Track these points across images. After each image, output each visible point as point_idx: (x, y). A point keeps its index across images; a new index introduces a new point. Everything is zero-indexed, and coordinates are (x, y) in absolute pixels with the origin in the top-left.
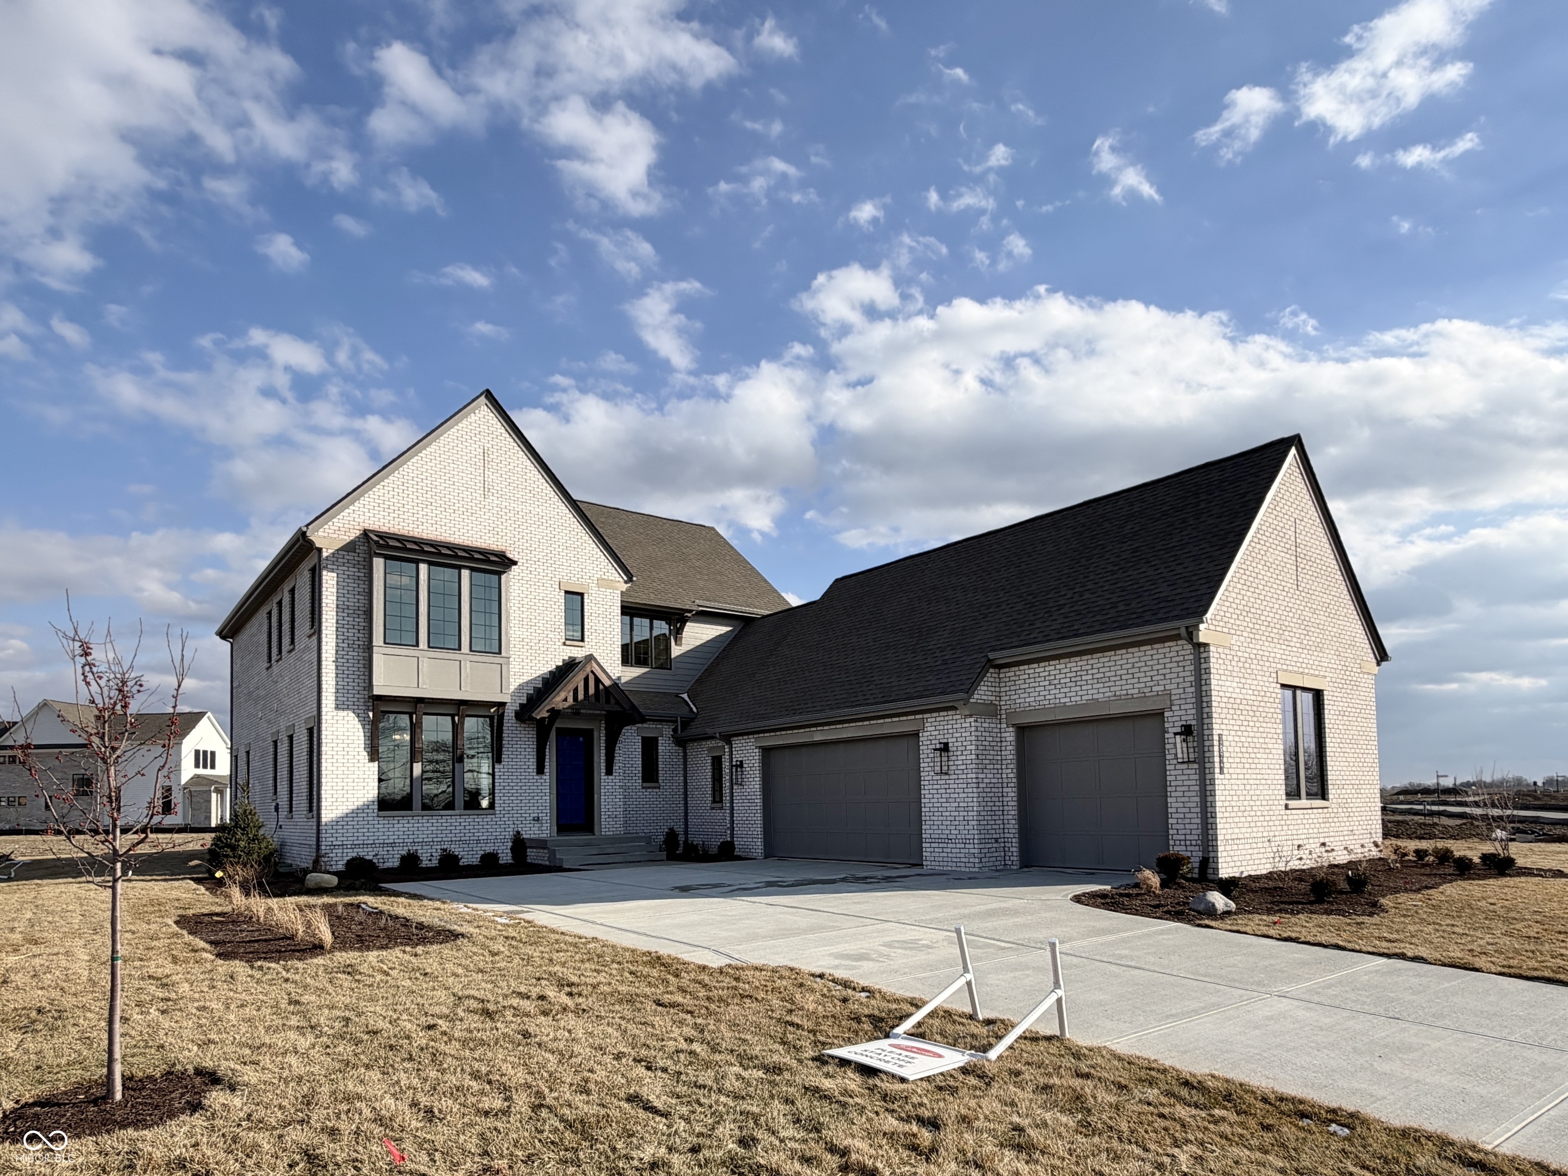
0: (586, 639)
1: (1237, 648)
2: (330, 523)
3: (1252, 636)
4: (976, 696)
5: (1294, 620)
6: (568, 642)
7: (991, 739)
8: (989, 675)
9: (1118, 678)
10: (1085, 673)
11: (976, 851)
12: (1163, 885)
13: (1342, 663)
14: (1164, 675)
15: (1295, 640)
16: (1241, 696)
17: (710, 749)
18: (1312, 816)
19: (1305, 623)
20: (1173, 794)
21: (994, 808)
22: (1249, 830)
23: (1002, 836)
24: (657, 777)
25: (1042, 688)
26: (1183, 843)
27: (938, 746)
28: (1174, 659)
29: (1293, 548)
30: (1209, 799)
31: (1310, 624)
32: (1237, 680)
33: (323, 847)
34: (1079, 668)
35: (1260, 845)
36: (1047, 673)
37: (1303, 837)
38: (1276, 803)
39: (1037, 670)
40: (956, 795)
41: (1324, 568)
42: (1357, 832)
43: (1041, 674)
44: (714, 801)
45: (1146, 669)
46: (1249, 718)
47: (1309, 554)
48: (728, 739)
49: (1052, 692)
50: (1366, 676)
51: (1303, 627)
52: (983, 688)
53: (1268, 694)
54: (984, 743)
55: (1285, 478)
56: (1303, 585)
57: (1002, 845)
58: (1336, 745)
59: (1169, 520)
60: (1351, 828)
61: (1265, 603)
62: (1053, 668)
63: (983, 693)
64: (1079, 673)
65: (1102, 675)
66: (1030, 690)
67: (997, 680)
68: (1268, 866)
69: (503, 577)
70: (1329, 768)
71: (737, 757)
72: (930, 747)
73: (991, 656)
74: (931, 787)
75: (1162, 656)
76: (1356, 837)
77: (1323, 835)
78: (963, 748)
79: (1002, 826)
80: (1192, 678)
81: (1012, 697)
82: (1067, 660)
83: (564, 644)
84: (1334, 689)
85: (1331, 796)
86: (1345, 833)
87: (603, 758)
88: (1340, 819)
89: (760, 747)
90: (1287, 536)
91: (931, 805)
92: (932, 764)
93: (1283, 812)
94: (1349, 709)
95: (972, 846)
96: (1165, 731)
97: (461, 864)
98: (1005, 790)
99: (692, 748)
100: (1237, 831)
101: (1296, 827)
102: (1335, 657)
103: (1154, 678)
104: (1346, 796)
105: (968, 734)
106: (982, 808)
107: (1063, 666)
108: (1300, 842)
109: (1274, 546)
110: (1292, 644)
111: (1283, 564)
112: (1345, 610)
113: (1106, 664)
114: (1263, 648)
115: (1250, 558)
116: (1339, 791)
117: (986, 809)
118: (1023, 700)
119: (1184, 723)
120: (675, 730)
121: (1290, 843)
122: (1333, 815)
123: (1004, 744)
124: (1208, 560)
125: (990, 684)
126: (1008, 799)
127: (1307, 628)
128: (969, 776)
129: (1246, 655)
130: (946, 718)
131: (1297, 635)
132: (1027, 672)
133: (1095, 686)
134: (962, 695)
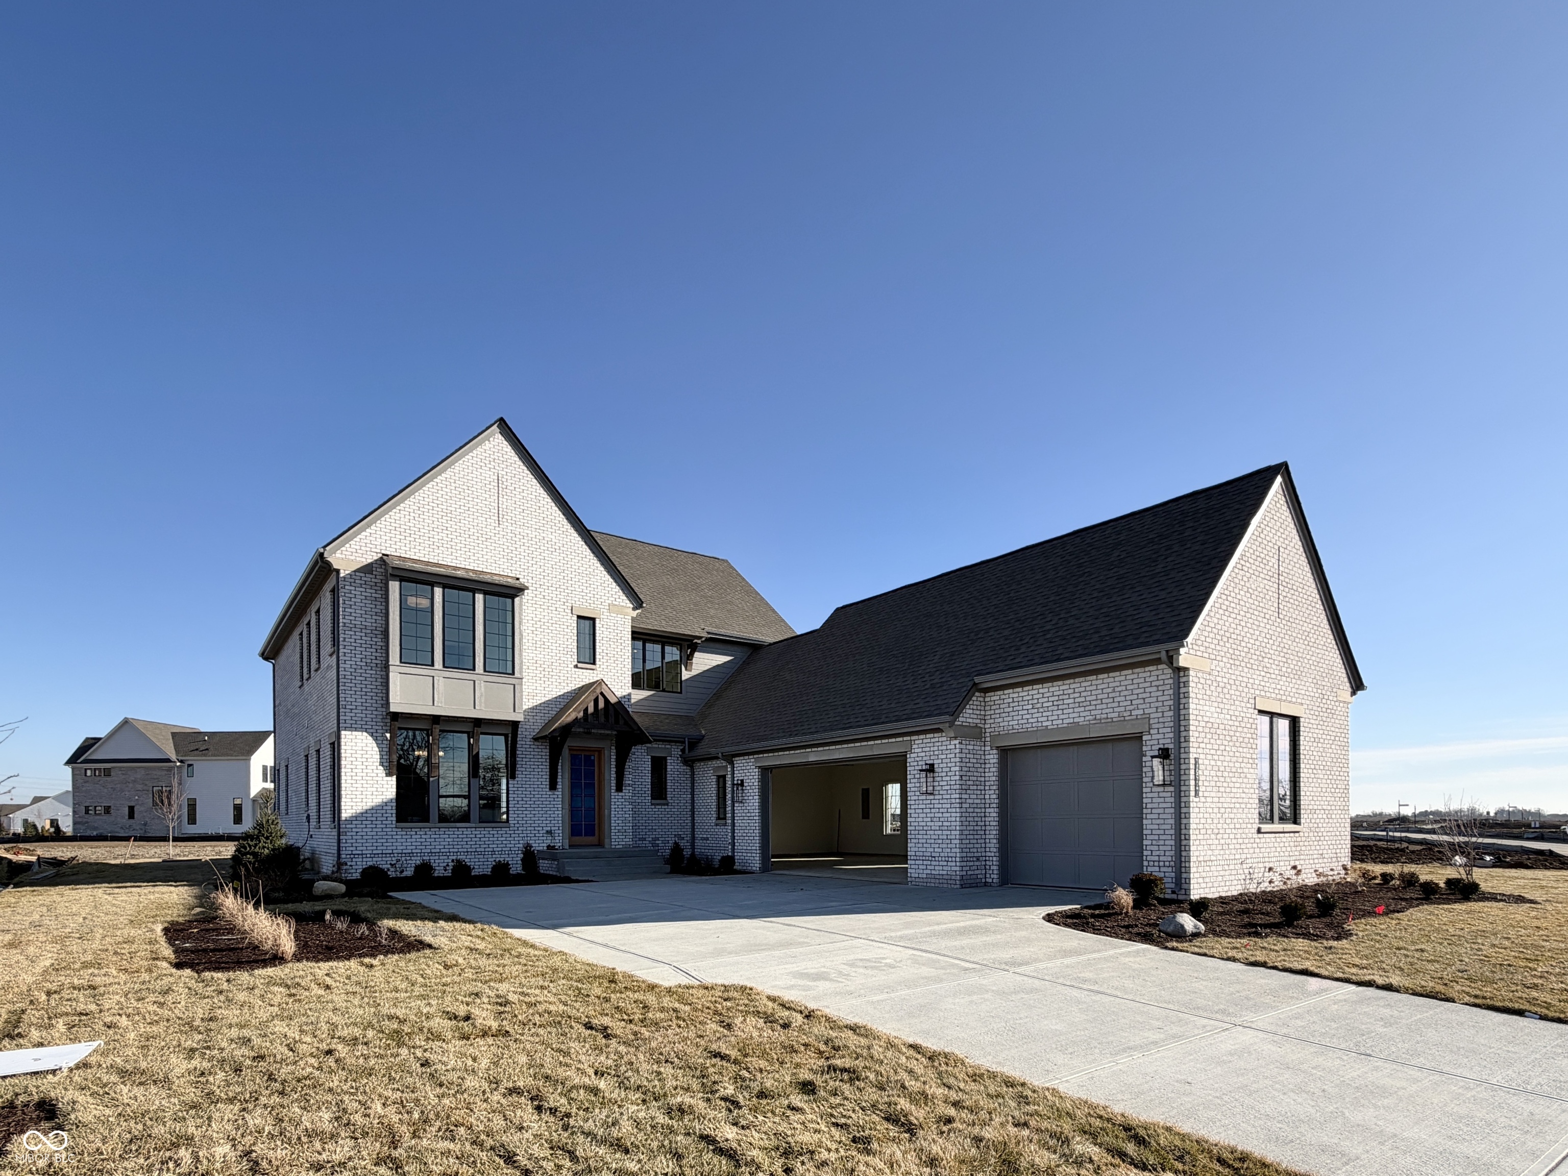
0: (597, 662)
1: (1217, 674)
2: (348, 545)
3: (1231, 661)
4: (961, 719)
5: (1274, 648)
6: (580, 665)
7: (975, 761)
8: (974, 698)
9: (1099, 702)
10: (1067, 697)
11: (958, 869)
12: (1137, 905)
13: (1319, 691)
14: (1144, 699)
15: (1274, 667)
16: (1218, 721)
17: (716, 769)
18: (1284, 840)
19: (1285, 650)
20: (1148, 816)
21: (976, 828)
22: (1222, 852)
23: (983, 854)
24: (666, 794)
25: (1026, 712)
26: (1156, 864)
27: (924, 767)
28: (1154, 684)
29: (1276, 576)
30: (1184, 821)
31: (1289, 651)
32: (1216, 704)
33: (343, 856)
34: (1061, 692)
35: (1232, 867)
36: (1030, 697)
37: (1274, 859)
38: (1249, 826)
39: (1021, 694)
40: (940, 815)
41: (1305, 597)
42: (1326, 856)
43: (1025, 698)
44: (718, 818)
45: (1126, 693)
46: (1226, 743)
47: (1291, 582)
48: (730, 758)
49: (1034, 716)
50: (1341, 705)
51: (1282, 654)
52: (968, 711)
53: (1246, 720)
54: (968, 765)
55: (1271, 506)
56: (1284, 613)
57: (983, 863)
58: (1310, 771)
59: (1155, 547)
60: (1321, 852)
61: (1246, 629)
62: (1036, 692)
63: (968, 716)
64: (1061, 697)
65: (1083, 699)
66: (1013, 714)
67: (983, 704)
68: (1239, 887)
69: (517, 600)
70: (1302, 793)
71: (738, 776)
72: (917, 768)
73: (977, 680)
74: (916, 807)
75: (1142, 680)
76: (1325, 860)
77: (1294, 858)
78: (948, 769)
79: (983, 845)
80: (1171, 703)
81: (997, 721)
82: (1050, 684)
83: (576, 667)
84: (1310, 717)
85: (1303, 821)
86: (1315, 856)
87: (614, 775)
88: (1311, 843)
89: (759, 767)
90: (1271, 564)
91: (916, 824)
92: (918, 785)
93: (1255, 836)
94: (1324, 737)
95: (954, 864)
96: (1143, 755)
97: (473, 874)
98: (987, 810)
99: (700, 767)
100: (1210, 853)
101: (1268, 850)
102: (1313, 685)
103: (1134, 702)
104: (1318, 821)
105: (953, 755)
106: (964, 828)
107: (1046, 690)
108: (1271, 865)
109: (1257, 573)
110: (1272, 671)
111: (1265, 591)
112: (1324, 639)
113: (1088, 689)
114: (1242, 674)
115: (1232, 584)
116: (1310, 816)
117: (968, 828)
118: (1006, 724)
119: (1162, 746)
120: (683, 751)
121: (1261, 865)
122: (1304, 839)
123: (987, 766)
124: (1191, 586)
125: (975, 707)
126: (990, 819)
127: (1287, 656)
128: (953, 796)
129: (1225, 680)
130: (933, 740)
131: (1276, 662)
132: (1011, 696)
133: (1076, 710)
134: (947, 718)
